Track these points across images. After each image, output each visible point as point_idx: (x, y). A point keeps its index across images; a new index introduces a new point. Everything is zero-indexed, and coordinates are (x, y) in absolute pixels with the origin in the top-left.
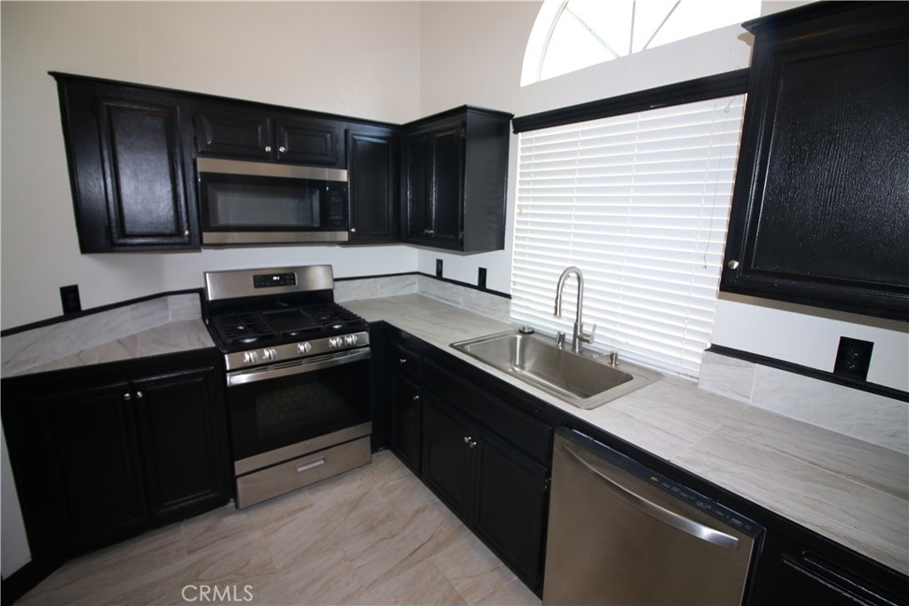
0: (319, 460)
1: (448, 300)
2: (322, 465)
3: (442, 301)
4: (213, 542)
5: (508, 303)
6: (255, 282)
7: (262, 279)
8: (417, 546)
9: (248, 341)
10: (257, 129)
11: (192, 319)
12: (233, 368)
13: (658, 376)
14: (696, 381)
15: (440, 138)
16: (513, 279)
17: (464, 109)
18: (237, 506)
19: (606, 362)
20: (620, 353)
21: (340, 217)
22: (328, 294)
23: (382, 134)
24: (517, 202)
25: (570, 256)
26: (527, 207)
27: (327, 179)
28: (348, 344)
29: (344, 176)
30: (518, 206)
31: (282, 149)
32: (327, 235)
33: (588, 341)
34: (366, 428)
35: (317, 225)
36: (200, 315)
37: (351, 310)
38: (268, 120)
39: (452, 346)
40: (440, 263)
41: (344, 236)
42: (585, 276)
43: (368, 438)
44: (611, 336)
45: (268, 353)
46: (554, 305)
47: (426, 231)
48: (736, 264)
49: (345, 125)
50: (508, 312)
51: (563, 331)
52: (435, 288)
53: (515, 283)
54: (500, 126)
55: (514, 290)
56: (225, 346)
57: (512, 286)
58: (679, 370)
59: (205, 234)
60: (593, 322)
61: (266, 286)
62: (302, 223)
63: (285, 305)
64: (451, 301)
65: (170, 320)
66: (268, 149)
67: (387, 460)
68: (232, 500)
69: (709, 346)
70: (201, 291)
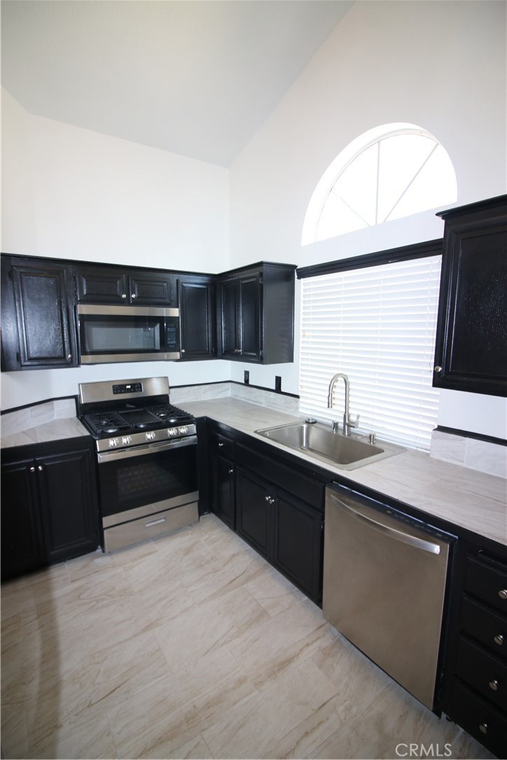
0: (162, 519)
1: (253, 401)
2: (162, 522)
3: (249, 402)
4: (89, 575)
5: (297, 402)
6: (114, 390)
7: (119, 388)
8: (233, 578)
9: (111, 431)
10: (116, 282)
11: (69, 417)
12: (102, 450)
13: (403, 449)
14: (429, 452)
15: (245, 284)
16: (300, 383)
17: (261, 264)
18: (103, 551)
19: (366, 441)
20: (377, 435)
21: (174, 342)
22: (165, 398)
23: (203, 282)
24: (302, 328)
25: (340, 366)
26: (308, 331)
27: (165, 315)
28: (181, 434)
29: (175, 312)
30: (303, 330)
31: (133, 296)
32: (165, 355)
33: (354, 427)
34: (194, 496)
35: (158, 347)
36: (76, 415)
37: (182, 410)
38: (124, 276)
39: (256, 432)
40: (247, 373)
41: (178, 355)
42: (350, 380)
43: (196, 504)
44: (370, 422)
45: (126, 440)
46: (327, 401)
47: (236, 350)
48: (440, 369)
49: (176, 276)
50: (298, 408)
51: (336, 420)
52: (244, 393)
53: (302, 386)
54: (287, 274)
55: (302, 392)
56: (96, 434)
57: (300, 389)
58: (418, 446)
59: (82, 357)
60: (357, 413)
61: (121, 393)
62: (146, 347)
63: (132, 406)
64: (256, 402)
65: (55, 418)
66: (124, 296)
67: (211, 520)
68: (99, 547)
69: (436, 427)
70: (76, 398)
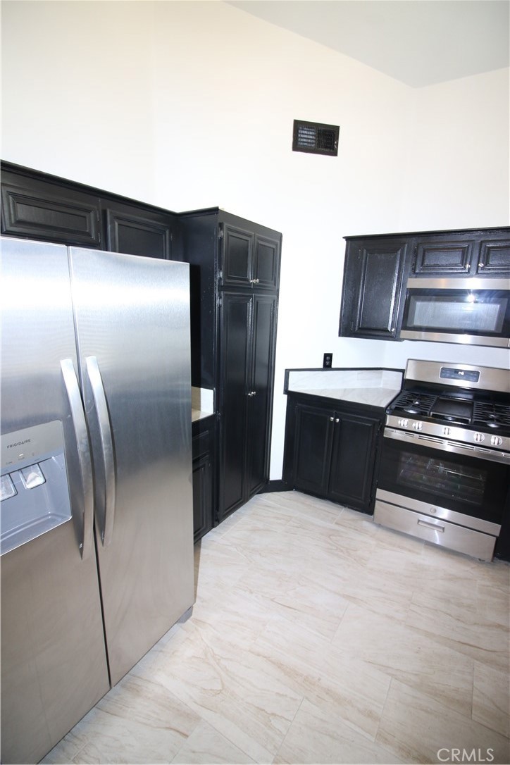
9: (411, 412)
12: (390, 425)
18: (373, 519)
34: (495, 528)
35: (499, 330)
36: (400, 387)
56: (390, 409)
59: (402, 332)
66: (468, 266)
70: (403, 371)
